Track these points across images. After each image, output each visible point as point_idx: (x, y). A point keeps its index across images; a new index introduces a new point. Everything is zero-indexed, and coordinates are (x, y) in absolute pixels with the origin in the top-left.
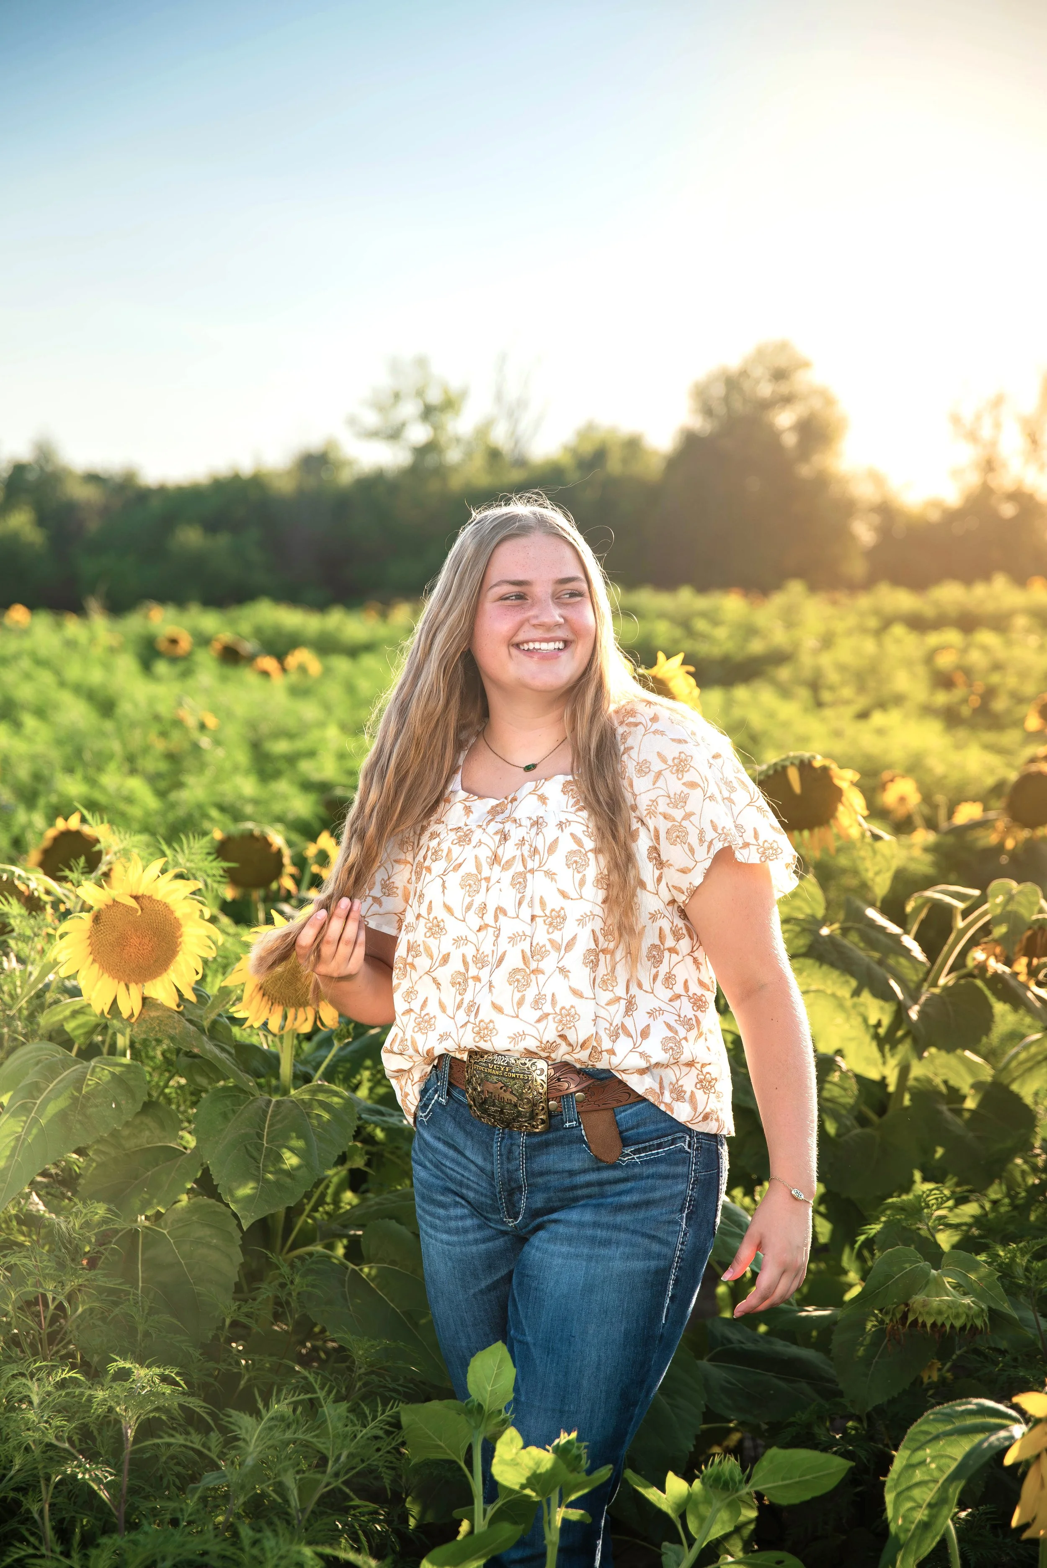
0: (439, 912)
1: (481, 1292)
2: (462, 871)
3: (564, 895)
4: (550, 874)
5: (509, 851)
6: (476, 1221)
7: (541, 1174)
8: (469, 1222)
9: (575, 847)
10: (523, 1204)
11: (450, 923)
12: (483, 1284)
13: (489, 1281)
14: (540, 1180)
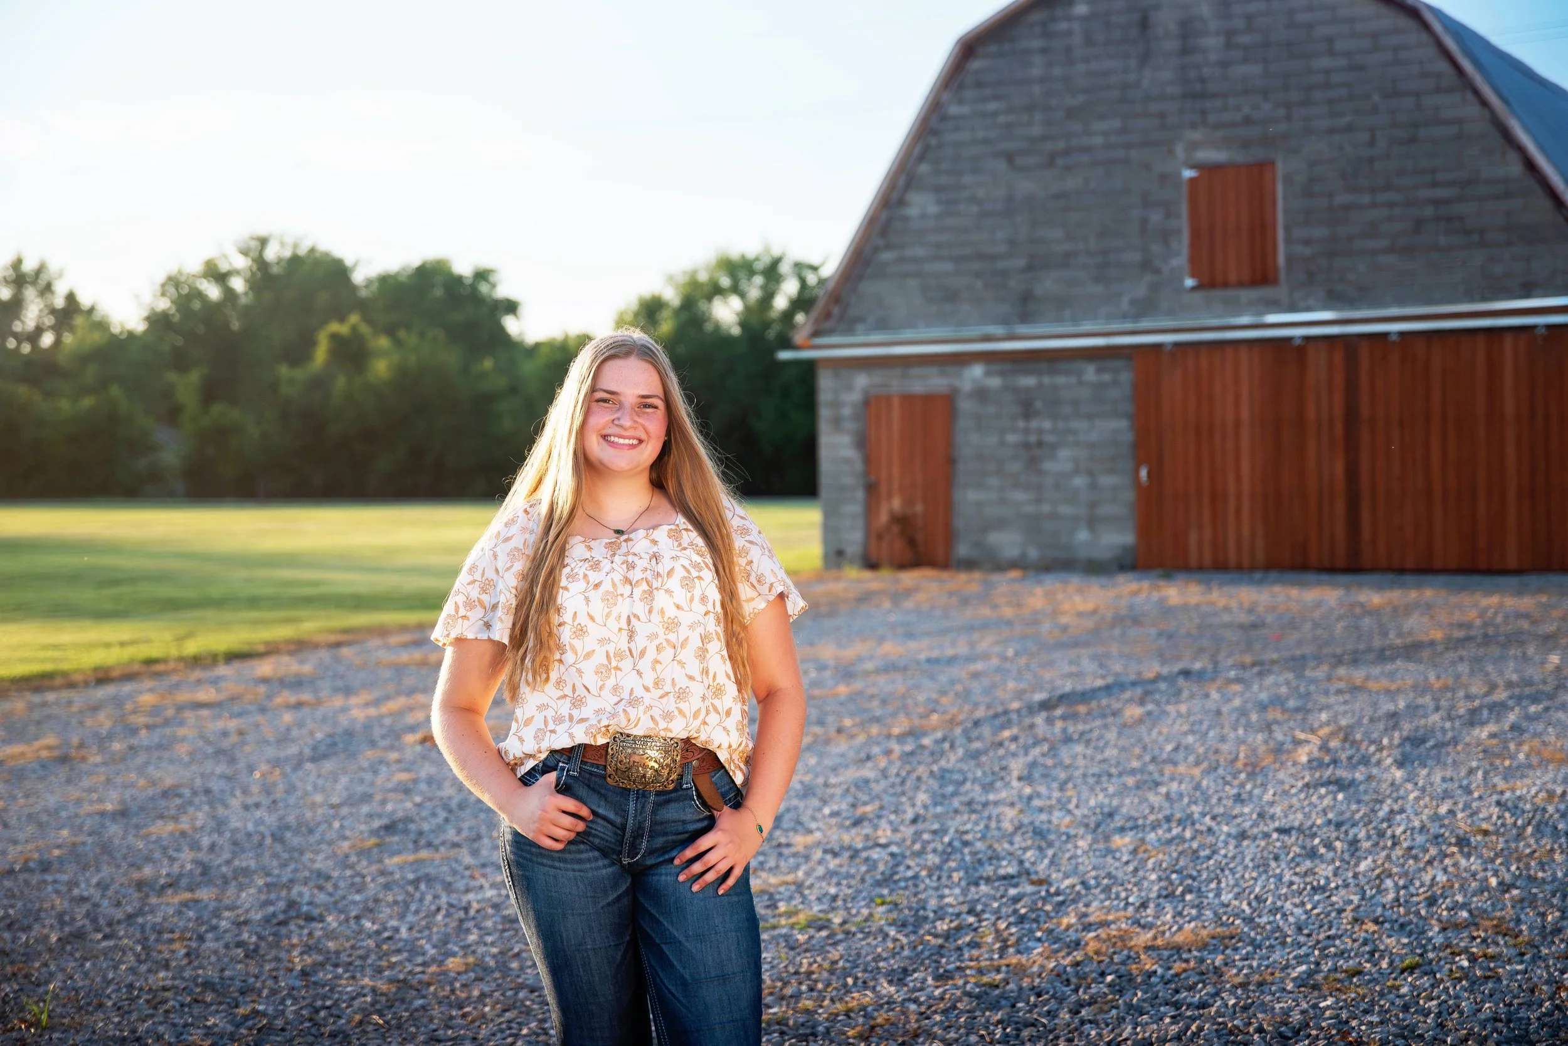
0: (583, 619)
1: (609, 904)
2: (602, 589)
3: (678, 607)
4: (669, 592)
5: (636, 575)
6: (606, 862)
7: (662, 823)
8: (600, 863)
9: (686, 575)
10: (644, 846)
11: (591, 627)
12: (610, 899)
13: (615, 895)
14: (659, 828)
